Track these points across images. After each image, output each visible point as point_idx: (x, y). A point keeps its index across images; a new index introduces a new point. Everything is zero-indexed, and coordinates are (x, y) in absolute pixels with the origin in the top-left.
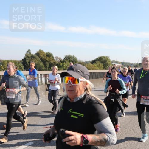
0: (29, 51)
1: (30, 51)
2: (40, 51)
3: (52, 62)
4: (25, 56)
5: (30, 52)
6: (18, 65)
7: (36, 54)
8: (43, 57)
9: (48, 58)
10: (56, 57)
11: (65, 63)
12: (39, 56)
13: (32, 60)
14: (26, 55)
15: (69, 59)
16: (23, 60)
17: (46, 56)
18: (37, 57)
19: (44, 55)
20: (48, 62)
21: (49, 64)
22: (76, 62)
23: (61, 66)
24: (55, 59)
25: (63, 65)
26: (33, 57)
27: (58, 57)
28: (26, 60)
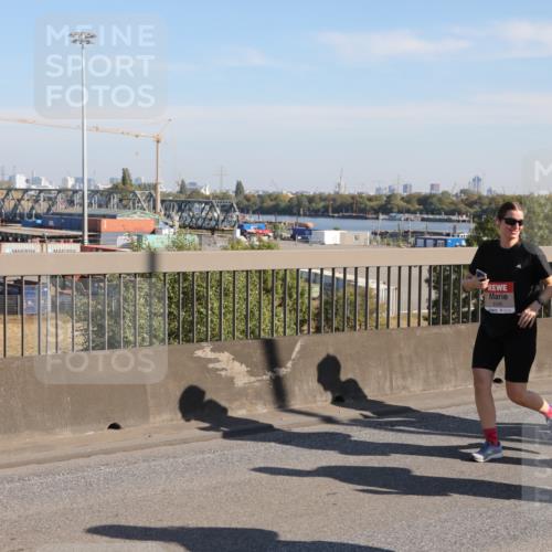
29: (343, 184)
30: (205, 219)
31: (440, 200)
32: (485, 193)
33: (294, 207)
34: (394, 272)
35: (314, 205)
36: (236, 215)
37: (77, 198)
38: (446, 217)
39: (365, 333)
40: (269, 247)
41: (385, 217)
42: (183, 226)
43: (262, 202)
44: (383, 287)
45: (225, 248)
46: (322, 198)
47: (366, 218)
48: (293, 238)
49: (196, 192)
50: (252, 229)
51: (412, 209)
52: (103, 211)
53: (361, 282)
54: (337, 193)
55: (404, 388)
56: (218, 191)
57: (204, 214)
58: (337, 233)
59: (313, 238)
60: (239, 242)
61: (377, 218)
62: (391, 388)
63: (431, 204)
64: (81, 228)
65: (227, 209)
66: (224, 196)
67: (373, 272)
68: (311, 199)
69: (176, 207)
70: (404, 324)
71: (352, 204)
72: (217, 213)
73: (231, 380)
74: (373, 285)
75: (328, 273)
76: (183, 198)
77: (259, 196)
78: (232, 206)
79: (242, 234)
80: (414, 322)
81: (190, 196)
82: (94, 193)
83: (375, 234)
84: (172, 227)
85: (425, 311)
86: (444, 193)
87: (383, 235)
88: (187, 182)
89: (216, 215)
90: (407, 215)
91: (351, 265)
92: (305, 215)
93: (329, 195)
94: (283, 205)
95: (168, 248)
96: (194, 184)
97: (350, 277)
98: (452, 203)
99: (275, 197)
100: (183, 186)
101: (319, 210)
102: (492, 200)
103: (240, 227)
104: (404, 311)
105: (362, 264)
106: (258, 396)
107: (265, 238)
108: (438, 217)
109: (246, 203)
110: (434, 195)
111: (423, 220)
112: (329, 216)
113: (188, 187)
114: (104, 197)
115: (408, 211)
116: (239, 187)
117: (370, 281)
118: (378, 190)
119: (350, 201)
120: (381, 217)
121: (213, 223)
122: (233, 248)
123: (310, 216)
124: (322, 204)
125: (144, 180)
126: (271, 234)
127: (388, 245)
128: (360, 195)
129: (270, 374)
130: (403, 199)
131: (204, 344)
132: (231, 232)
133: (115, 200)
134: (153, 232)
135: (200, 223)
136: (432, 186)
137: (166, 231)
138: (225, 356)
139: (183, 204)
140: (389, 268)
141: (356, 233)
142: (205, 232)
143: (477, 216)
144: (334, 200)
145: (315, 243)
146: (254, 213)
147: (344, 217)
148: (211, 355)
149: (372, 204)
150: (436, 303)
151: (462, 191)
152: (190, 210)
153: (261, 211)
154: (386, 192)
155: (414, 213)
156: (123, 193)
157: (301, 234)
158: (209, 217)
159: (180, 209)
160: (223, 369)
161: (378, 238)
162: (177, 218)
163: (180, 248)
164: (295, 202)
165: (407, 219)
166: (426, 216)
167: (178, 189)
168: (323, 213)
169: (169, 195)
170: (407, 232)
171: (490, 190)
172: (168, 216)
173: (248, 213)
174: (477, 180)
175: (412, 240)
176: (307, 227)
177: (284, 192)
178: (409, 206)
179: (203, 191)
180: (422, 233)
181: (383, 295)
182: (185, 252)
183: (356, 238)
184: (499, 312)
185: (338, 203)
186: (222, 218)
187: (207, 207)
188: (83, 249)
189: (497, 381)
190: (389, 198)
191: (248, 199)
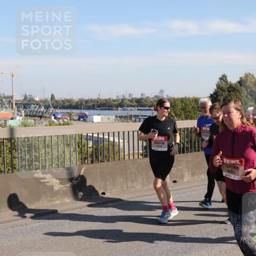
0: (223, 78)
1: (226, 77)
2: (248, 76)
4: (216, 88)
5: (226, 79)
7: (239, 82)
8: (254, 88)
12: (245, 87)
13: (230, 96)
14: (219, 87)
16: (211, 96)
18: (241, 88)
19: (255, 84)
26: (231, 89)
28: (217, 96)
29: (101, 94)
30: (37, 112)
31: (145, 100)
32: (165, 97)
33: (79, 105)
34: (126, 134)
35: (88, 104)
36: (51, 110)
38: (148, 108)
39: (114, 163)
40: (68, 124)
41: (121, 109)
42: (26, 116)
43: (64, 103)
44: (121, 141)
45: (47, 125)
46: (92, 101)
47: (112, 110)
48: (79, 119)
49: (32, 100)
50: (59, 116)
51: (133, 105)
53: (111, 139)
54: (99, 98)
55: (133, 187)
56: (43, 99)
57: (36, 109)
58: (100, 117)
59: (88, 119)
60: (53, 122)
61: (118, 110)
62: (127, 187)
63: (142, 102)
65: (47, 107)
66: (46, 101)
67: (116, 134)
68: (87, 102)
69: (23, 106)
70: (131, 157)
71: (106, 103)
72: (42, 109)
73: (52, 187)
74: (116, 140)
75: (95, 135)
76: (26, 102)
77: (62, 101)
78: (49, 105)
79: (55, 118)
80: (136, 157)
81: (29, 101)
83: (117, 117)
84: (21, 116)
85: (141, 151)
86: (147, 97)
87: (120, 117)
88: (27, 95)
89: (42, 110)
90: (131, 108)
91: (106, 131)
92: (84, 109)
93: (95, 99)
94: (73, 104)
95: (19, 126)
96: (31, 96)
97: (106, 137)
98: (151, 102)
99: (70, 101)
100: (25, 97)
101: (90, 107)
103: (54, 115)
104: (131, 152)
105: (111, 131)
106: (65, 194)
107: (66, 120)
108: (145, 108)
109: (56, 104)
110: (143, 99)
111: (138, 110)
112: (95, 109)
113: (28, 97)
115: (132, 106)
116: (53, 97)
117: (115, 139)
118: (117, 96)
119: (105, 102)
120: (119, 109)
121: (41, 114)
122: (50, 125)
123: (87, 109)
124: (92, 104)
126: (68, 118)
127: (123, 121)
128: (109, 99)
129: (70, 183)
130: (129, 100)
131: (38, 171)
132: (50, 117)
134: (12, 119)
135: (34, 114)
136: (142, 94)
137: (18, 118)
138: (48, 176)
139: (26, 105)
140: (124, 132)
141: (108, 116)
142: (37, 118)
144: (97, 102)
145: (89, 121)
146: (60, 108)
147: (102, 109)
148: (42, 176)
149: (115, 103)
150: (146, 148)
151: (155, 96)
152: (29, 108)
153: (64, 107)
154: (121, 97)
155: (134, 106)
157: (83, 118)
158: (39, 111)
159: (25, 108)
160: (48, 182)
161: (119, 118)
162: (23, 112)
163: (25, 126)
164: (79, 103)
165: (131, 110)
166: (139, 108)
167: (23, 98)
168: (92, 108)
169: (19, 101)
170: (131, 116)
171: (167, 96)
172: (19, 111)
173: (57, 108)
174: (162, 91)
175: (134, 119)
176: (85, 115)
177: (74, 99)
178: (132, 104)
179: (35, 99)
180: (138, 116)
181: (121, 145)
182: (28, 128)
183: (108, 119)
184: (160, 150)
185: (99, 103)
186: (45, 111)
187: (38, 106)
189: (175, 182)
190: (123, 100)
191: (57, 102)
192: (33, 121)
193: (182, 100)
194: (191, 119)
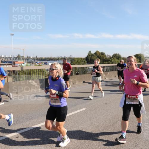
0: (90, 52)
2: (97, 51)
3: (105, 58)
6: (83, 61)
7: (94, 53)
8: (99, 55)
9: (102, 56)
10: (107, 55)
11: (113, 59)
12: (96, 55)
13: (92, 57)
14: (88, 54)
15: (116, 56)
16: (86, 57)
17: (100, 54)
18: (95, 55)
19: (99, 54)
20: (102, 58)
21: (103, 59)
22: (120, 58)
23: (110, 61)
24: (106, 56)
25: (112, 60)
26: (92, 55)
27: (109, 55)
28: (88, 57)
32: (72, 57)
33: (44, 59)
36: (36, 61)
37: (11, 59)
40: (41, 65)
42: (28, 63)
45: (34, 66)
46: (49, 58)
48: (45, 64)
49: (30, 57)
50: (38, 63)
52: (15, 60)
54: (51, 57)
59: (47, 64)
60: (36, 65)
64: (12, 63)
65: (34, 60)
66: (34, 58)
68: (47, 58)
72: (33, 61)
82: (14, 58)
84: (26, 63)
86: (66, 57)
95: (25, 66)
98: (68, 59)
99: (42, 58)
100: (28, 56)
102: (73, 58)
114: (16, 58)
116: (36, 57)
119: (53, 58)
125: (22, 56)
132: (35, 63)
133: (17, 59)
134: (23, 64)
135: (30, 62)
143: (71, 61)
149: (56, 59)
151: (69, 57)
152: (29, 60)
153: (40, 60)
154: (58, 57)
156: (19, 58)
159: (27, 60)
167: (27, 57)
168: (49, 60)
172: (26, 61)
173: (38, 60)
176: (47, 62)
178: (61, 59)
182: (28, 66)
185: (51, 59)
188: (13, 66)
189: (73, 84)
190: (59, 58)
191: (38, 58)
192: (30, 64)
193: (77, 58)
194: (80, 64)
